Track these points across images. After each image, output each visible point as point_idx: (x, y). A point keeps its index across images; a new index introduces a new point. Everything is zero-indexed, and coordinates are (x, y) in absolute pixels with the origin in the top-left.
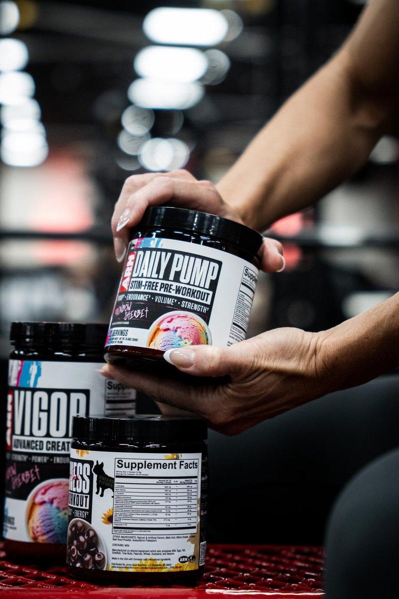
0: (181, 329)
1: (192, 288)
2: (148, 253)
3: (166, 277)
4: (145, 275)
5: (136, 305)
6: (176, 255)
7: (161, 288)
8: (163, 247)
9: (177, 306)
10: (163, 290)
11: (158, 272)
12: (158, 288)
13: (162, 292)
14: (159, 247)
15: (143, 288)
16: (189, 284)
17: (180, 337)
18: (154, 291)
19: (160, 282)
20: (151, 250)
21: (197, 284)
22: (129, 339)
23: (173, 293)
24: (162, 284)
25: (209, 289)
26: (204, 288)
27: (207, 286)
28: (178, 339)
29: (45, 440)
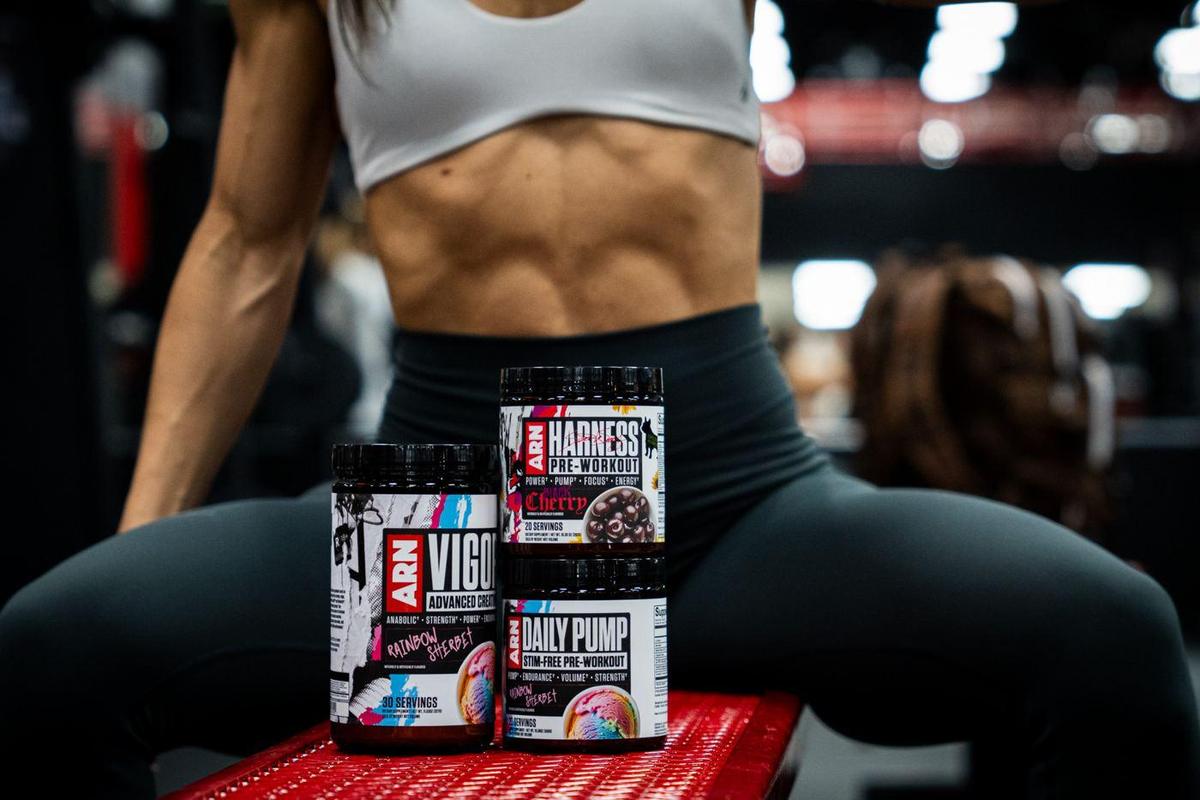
0: (602, 709)
1: (603, 655)
2: (537, 620)
3: (569, 648)
4: (540, 649)
5: (539, 688)
6: (574, 619)
7: (565, 663)
8: (555, 612)
9: (590, 683)
10: (568, 665)
11: (557, 643)
12: (562, 664)
13: (568, 668)
14: (550, 612)
15: (542, 665)
16: (598, 651)
17: (602, 718)
18: (557, 668)
19: (563, 655)
20: (542, 616)
21: (607, 649)
22: (540, 731)
23: (582, 667)
24: (565, 658)
25: (622, 651)
26: (616, 651)
27: (619, 648)
28: (601, 720)
29: (477, 594)
